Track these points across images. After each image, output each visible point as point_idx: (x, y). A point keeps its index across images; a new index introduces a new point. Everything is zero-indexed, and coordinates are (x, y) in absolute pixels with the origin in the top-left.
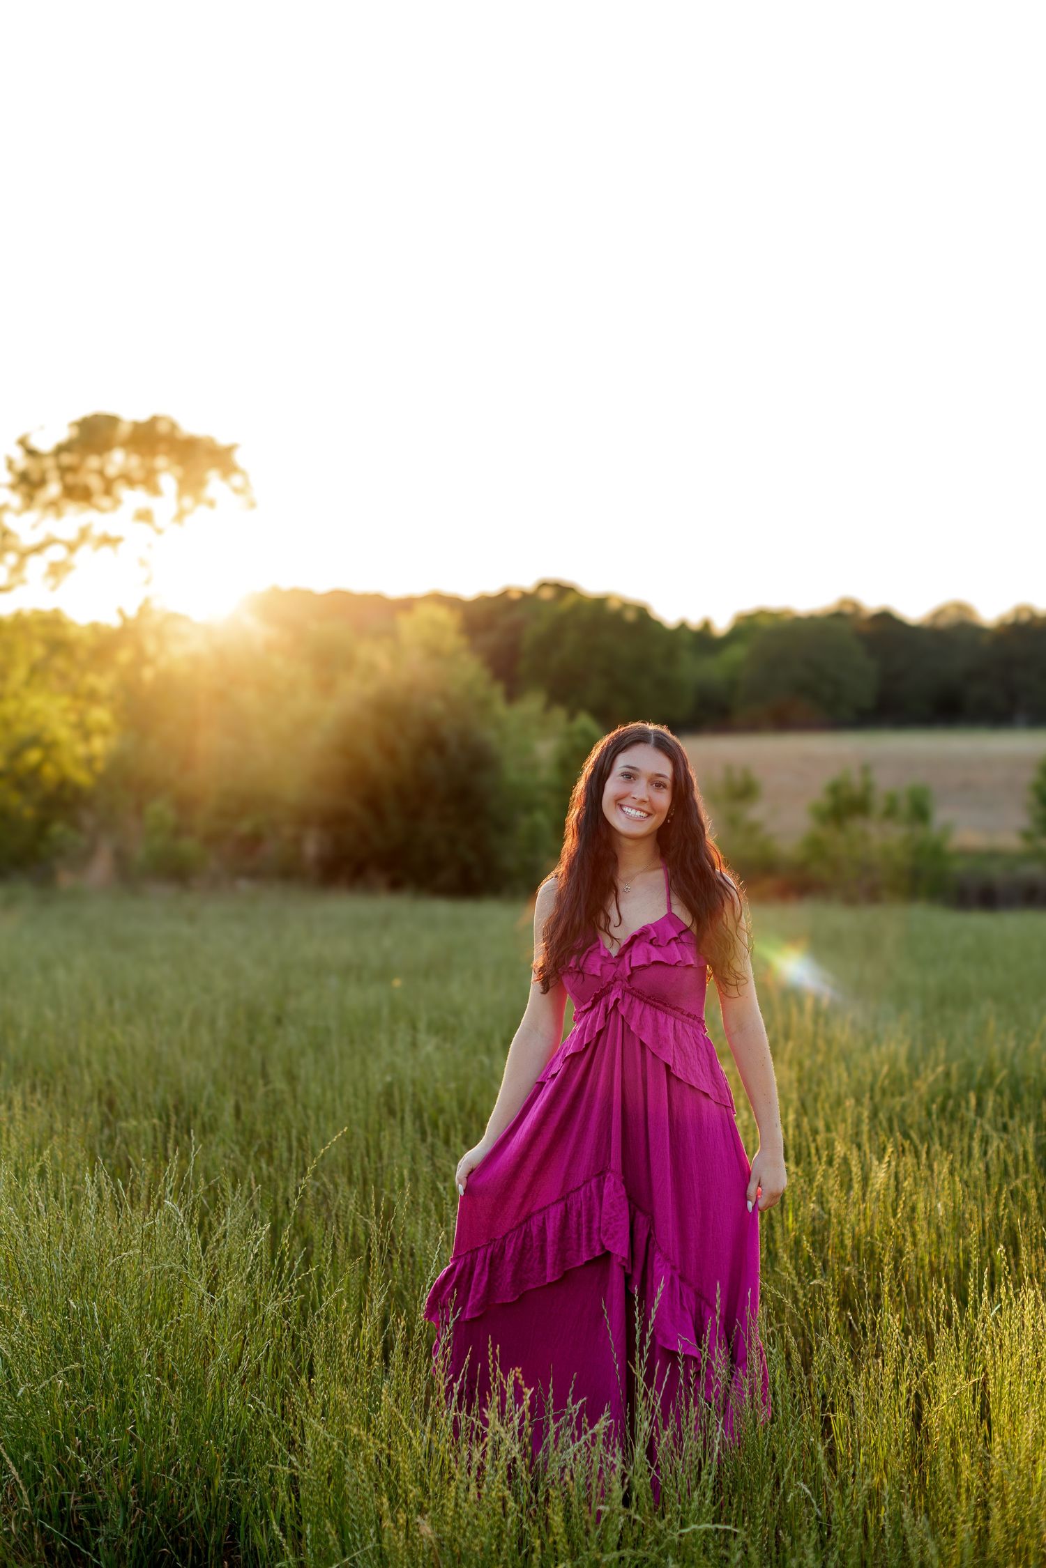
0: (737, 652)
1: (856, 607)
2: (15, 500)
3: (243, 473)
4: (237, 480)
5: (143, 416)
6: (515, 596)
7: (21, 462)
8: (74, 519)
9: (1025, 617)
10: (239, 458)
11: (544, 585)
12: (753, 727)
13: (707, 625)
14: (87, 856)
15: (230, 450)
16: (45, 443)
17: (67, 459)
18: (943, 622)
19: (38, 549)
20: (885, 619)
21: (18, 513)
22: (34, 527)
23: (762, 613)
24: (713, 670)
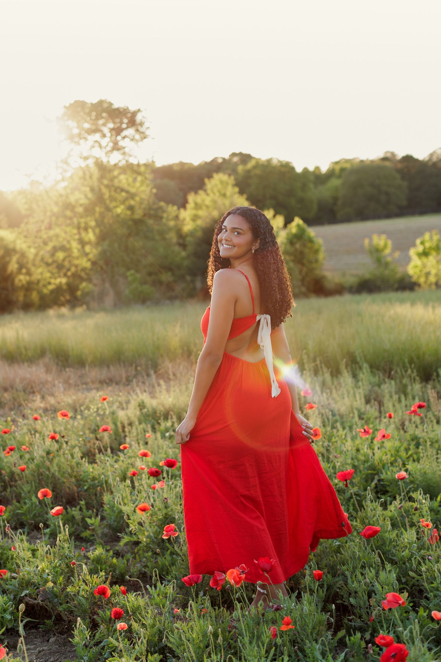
0: (335, 182)
1: (393, 154)
6: (220, 161)
11: (234, 155)
12: (348, 219)
13: (317, 170)
18: (435, 159)
20: (408, 159)
23: (343, 160)
24: (324, 192)
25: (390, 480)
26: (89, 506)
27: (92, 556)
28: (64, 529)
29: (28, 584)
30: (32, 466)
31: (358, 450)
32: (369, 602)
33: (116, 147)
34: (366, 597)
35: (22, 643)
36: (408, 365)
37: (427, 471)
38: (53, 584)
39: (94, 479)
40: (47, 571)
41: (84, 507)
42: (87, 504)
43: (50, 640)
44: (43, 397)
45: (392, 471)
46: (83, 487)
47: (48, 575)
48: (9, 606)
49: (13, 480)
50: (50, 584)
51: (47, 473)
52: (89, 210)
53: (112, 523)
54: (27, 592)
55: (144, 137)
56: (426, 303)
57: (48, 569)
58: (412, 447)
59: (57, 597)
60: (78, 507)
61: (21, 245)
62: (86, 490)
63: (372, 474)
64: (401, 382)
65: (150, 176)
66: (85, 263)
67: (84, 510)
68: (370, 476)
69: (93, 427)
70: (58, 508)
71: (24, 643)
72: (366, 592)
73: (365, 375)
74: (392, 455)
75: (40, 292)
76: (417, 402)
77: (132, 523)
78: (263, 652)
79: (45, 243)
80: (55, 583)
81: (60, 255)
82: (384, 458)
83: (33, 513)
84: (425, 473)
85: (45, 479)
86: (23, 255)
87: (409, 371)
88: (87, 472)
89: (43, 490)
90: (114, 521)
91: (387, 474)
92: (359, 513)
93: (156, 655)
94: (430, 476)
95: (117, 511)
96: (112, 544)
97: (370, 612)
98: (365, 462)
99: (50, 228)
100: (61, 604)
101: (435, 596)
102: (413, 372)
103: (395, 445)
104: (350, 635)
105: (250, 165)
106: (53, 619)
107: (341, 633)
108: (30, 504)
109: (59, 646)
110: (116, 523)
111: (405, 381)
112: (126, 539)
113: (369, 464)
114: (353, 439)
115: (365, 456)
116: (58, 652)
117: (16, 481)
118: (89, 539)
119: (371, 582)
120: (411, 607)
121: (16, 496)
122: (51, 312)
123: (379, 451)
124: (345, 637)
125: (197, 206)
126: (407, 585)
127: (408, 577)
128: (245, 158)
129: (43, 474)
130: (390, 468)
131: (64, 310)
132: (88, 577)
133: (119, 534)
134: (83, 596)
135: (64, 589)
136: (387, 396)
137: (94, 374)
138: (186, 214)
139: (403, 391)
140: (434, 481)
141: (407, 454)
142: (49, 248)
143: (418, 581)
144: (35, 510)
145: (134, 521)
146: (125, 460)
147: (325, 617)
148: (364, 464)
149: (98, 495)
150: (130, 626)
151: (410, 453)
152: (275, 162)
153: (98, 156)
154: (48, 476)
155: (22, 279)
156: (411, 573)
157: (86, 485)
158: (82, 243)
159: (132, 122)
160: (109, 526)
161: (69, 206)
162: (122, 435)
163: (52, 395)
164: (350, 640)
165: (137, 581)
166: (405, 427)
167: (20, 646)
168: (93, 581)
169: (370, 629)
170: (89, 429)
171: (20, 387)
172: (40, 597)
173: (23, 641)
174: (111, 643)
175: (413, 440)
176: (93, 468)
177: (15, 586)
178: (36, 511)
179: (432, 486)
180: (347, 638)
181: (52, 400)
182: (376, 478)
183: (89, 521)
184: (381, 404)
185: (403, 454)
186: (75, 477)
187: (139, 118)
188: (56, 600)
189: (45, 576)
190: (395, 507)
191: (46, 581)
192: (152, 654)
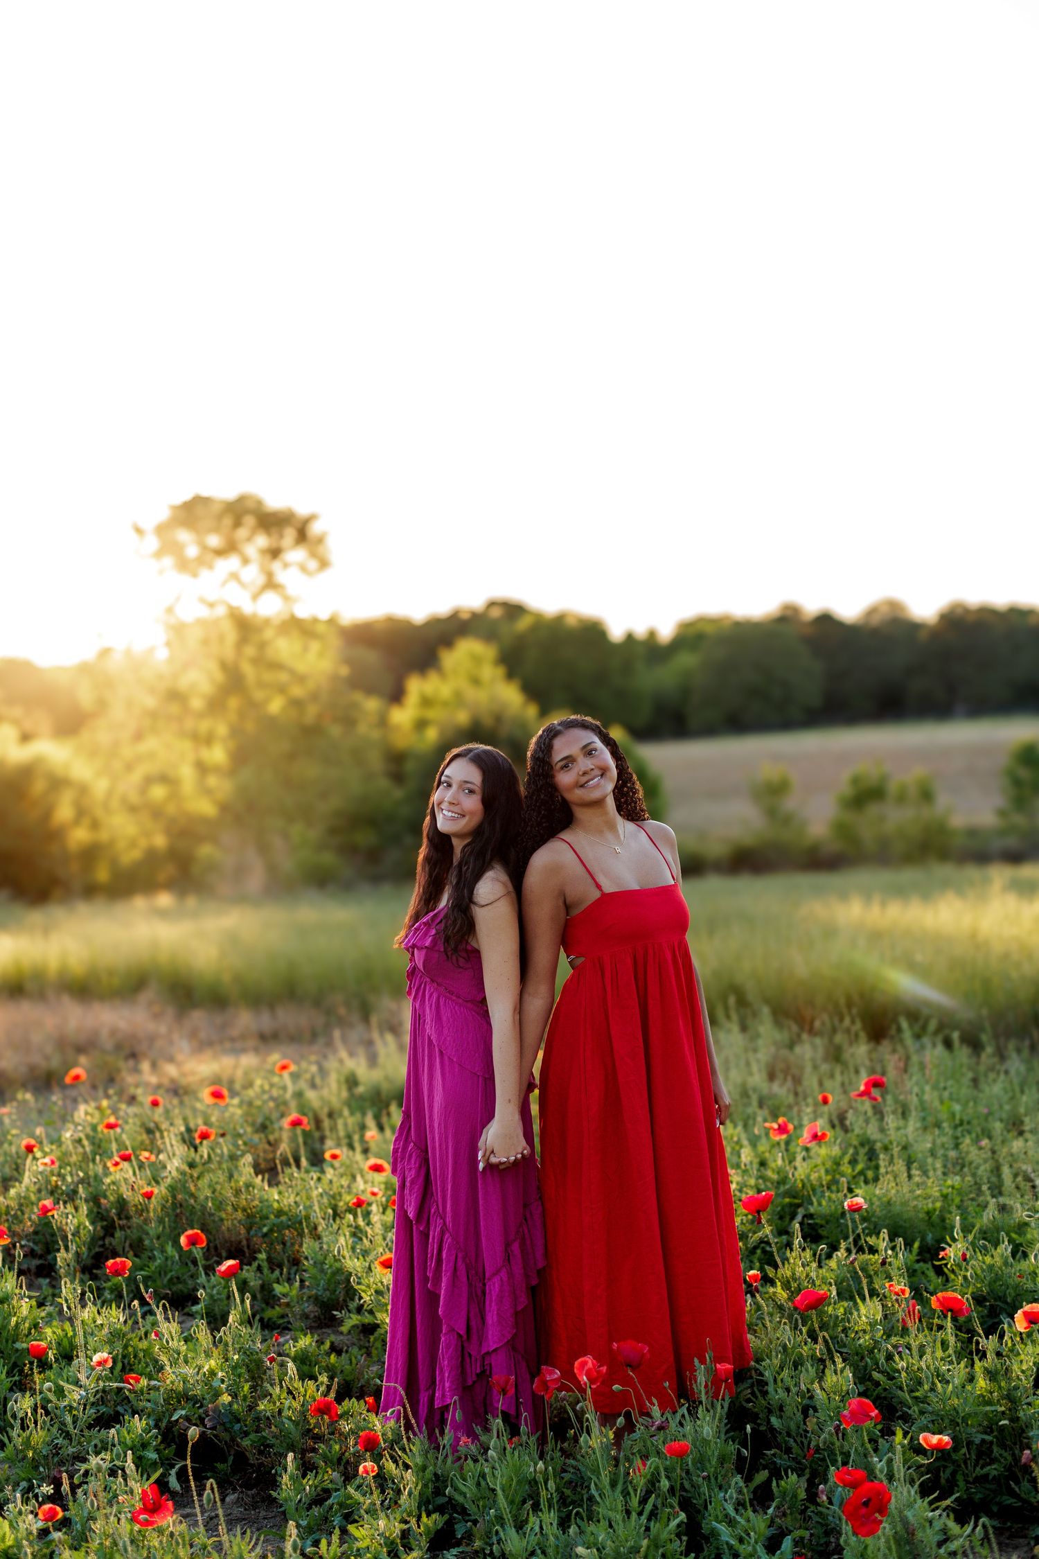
0: (686, 660)
6: (465, 616)
9: (959, 611)
11: (492, 604)
12: (709, 731)
13: (652, 634)
18: (876, 620)
20: (825, 620)
23: (702, 620)
24: (664, 678)
25: (826, 1216)
26: (274, 1264)
27: (293, 1350)
28: (243, 1301)
29: (185, 1397)
30: (160, 1191)
31: (763, 1164)
32: (805, 1424)
33: (271, 584)
34: (799, 1416)
35: (212, 1489)
36: (845, 1010)
37: (894, 1199)
38: (230, 1398)
39: (280, 1213)
40: (220, 1374)
41: (265, 1265)
42: (269, 1260)
43: (228, 1499)
44: (154, 1066)
45: (830, 1198)
46: (260, 1229)
47: (223, 1381)
48: (151, 1437)
49: (122, 1216)
50: (226, 1398)
51: (192, 1201)
52: (215, 705)
53: (320, 1293)
54: (183, 1412)
55: (324, 564)
56: (867, 897)
57: (222, 1370)
58: (862, 1157)
59: (238, 1421)
60: (255, 1264)
61: (81, 770)
62: (265, 1235)
63: (791, 1205)
64: (831, 1040)
65: (335, 642)
66: (206, 808)
67: (266, 1271)
68: (787, 1210)
69: (260, 1120)
70: (231, 1262)
71: (216, 1490)
72: (800, 1408)
73: (766, 1028)
74: (827, 1171)
75: (114, 862)
76: (864, 1077)
77: (364, 1291)
78: (635, 1502)
79: (129, 767)
80: (235, 1396)
81: (158, 792)
82: (814, 1176)
83: (169, 1276)
84: (889, 1203)
85: (188, 1214)
86: (83, 790)
87: (847, 1021)
88: (267, 1200)
89: (190, 1232)
90: (325, 1290)
91: (820, 1204)
92: (780, 1271)
93: (434, 1516)
94: (897, 1209)
95: (329, 1271)
96: (320, 1331)
97: (806, 1443)
98: (778, 1183)
99: (138, 736)
100: (246, 1434)
101: (922, 1413)
102: (853, 1022)
103: (834, 1153)
104: (779, 1478)
105: (523, 624)
106: (230, 1462)
107: (762, 1476)
108: (163, 1259)
109: (245, 1509)
110: (328, 1293)
111: (839, 1038)
112: (353, 1320)
113: (787, 1187)
114: (754, 1142)
115: (778, 1173)
116: (244, 1519)
117: (128, 1218)
118: (274, 1323)
119: (809, 1390)
120: (880, 1431)
121: (131, 1246)
122: (139, 902)
123: (805, 1164)
124: (769, 1481)
125: (426, 702)
126: (867, 1397)
127: (868, 1383)
128: (514, 610)
129: (184, 1204)
130: (827, 1194)
131: (164, 900)
132: (298, 1384)
133: (335, 1313)
134: (290, 1418)
135: (251, 1408)
136: (808, 1069)
137: (245, 1019)
138: (402, 716)
139: (836, 1055)
140: (905, 1216)
141: (853, 1170)
142: (136, 777)
143: (885, 1390)
144: (171, 1271)
145: (368, 1286)
146: (335, 1179)
147: (732, 1447)
148: (777, 1188)
149: (288, 1244)
150: (381, 1468)
151: (859, 1167)
152: (571, 622)
153: (235, 603)
154: (193, 1207)
155: (80, 836)
156: (876, 1375)
157: (265, 1225)
158: (202, 768)
159: (302, 536)
160: (316, 1300)
161: (175, 696)
162: (317, 1135)
163: (171, 1059)
164: (778, 1485)
165: (395, 1388)
166: (848, 1123)
167: (209, 1494)
168: (306, 1391)
169: (807, 1471)
170: (253, 1124)
171: (109, 1045)
172: (210, 1420)
173: (215, 1486)
174: (352, 1498)
175: (862, 1145)
176: (280, 1193)
177: (156, 1403)
178: (173, 1273)
179: (901, 1227)
180: (774, 1484)
181: (171, 1070)
182: (801, 1212)
183: (279, 1289)
184: (797, 1081)
185: (846, 1168)
186: (244, 1210)
187: (316, 528)
188: (237, 1427)
189: (216, 1383)
190: (839, 1262)
191: (217, 1394)
192: (428, 1515)
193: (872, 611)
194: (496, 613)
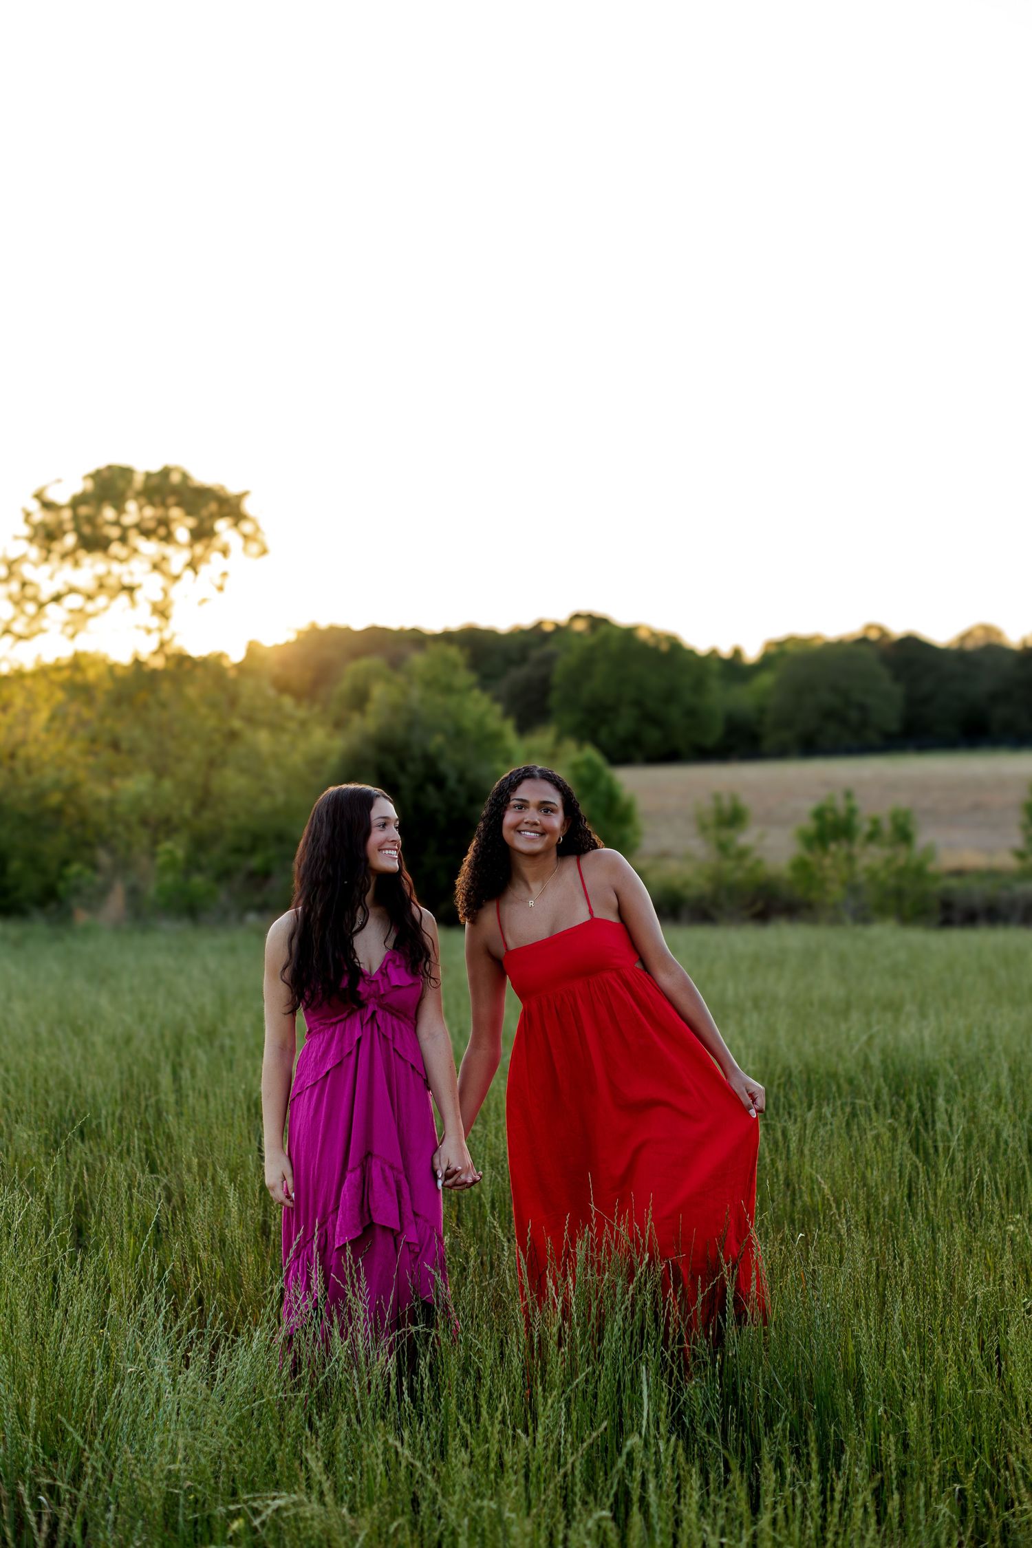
0: (766, 680)
1: (884, 633)
2: (34, 552)
3: (254, 521)
4: (247, 527)
5: (155, 468)
6: (548, 628)
7: (39, 515)
8: (92, 567)
10: (248, 506)
11: (577, 616)
12: (781, 753)
13: (737, 653)
14: (104, 892)
15: (240, 497)
16: (62, 496)
17: (84, 510)
18: (970, 645)
19: (57, 598)
20: (911, 644)
21: (35, 565)
22: (51, 577)
23: (792, 640)
24: (743, 698)
128: (598, 624)
193: (964, 637)
194: (580, 626)
